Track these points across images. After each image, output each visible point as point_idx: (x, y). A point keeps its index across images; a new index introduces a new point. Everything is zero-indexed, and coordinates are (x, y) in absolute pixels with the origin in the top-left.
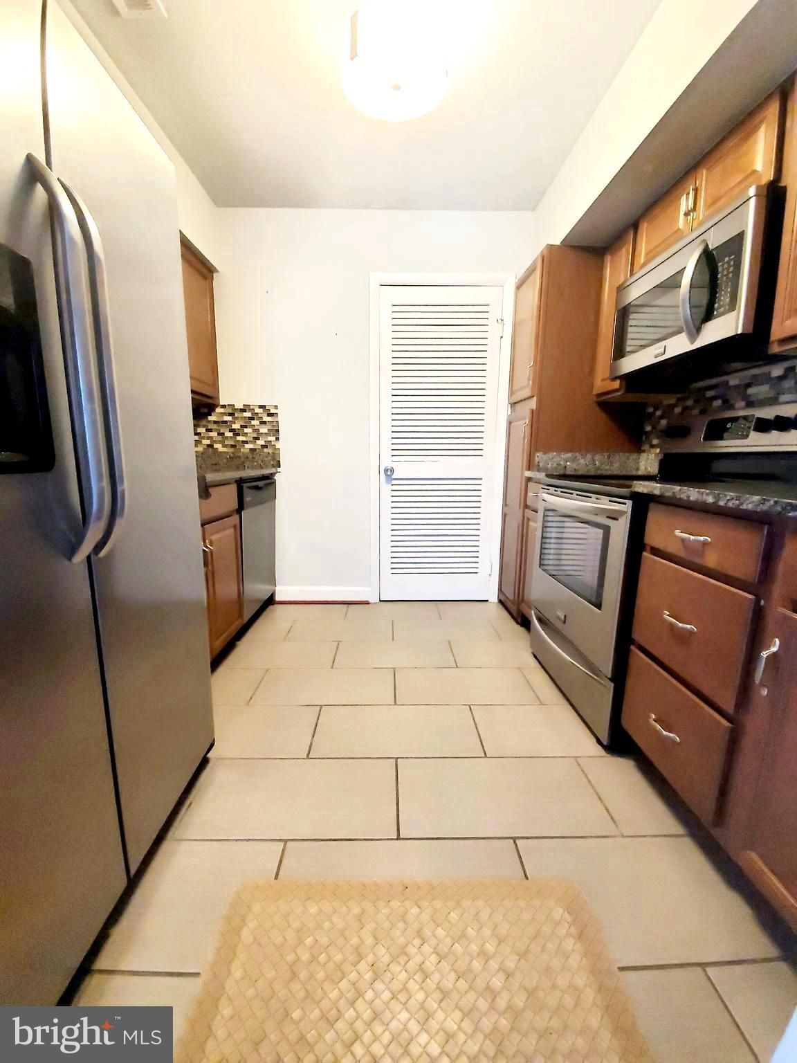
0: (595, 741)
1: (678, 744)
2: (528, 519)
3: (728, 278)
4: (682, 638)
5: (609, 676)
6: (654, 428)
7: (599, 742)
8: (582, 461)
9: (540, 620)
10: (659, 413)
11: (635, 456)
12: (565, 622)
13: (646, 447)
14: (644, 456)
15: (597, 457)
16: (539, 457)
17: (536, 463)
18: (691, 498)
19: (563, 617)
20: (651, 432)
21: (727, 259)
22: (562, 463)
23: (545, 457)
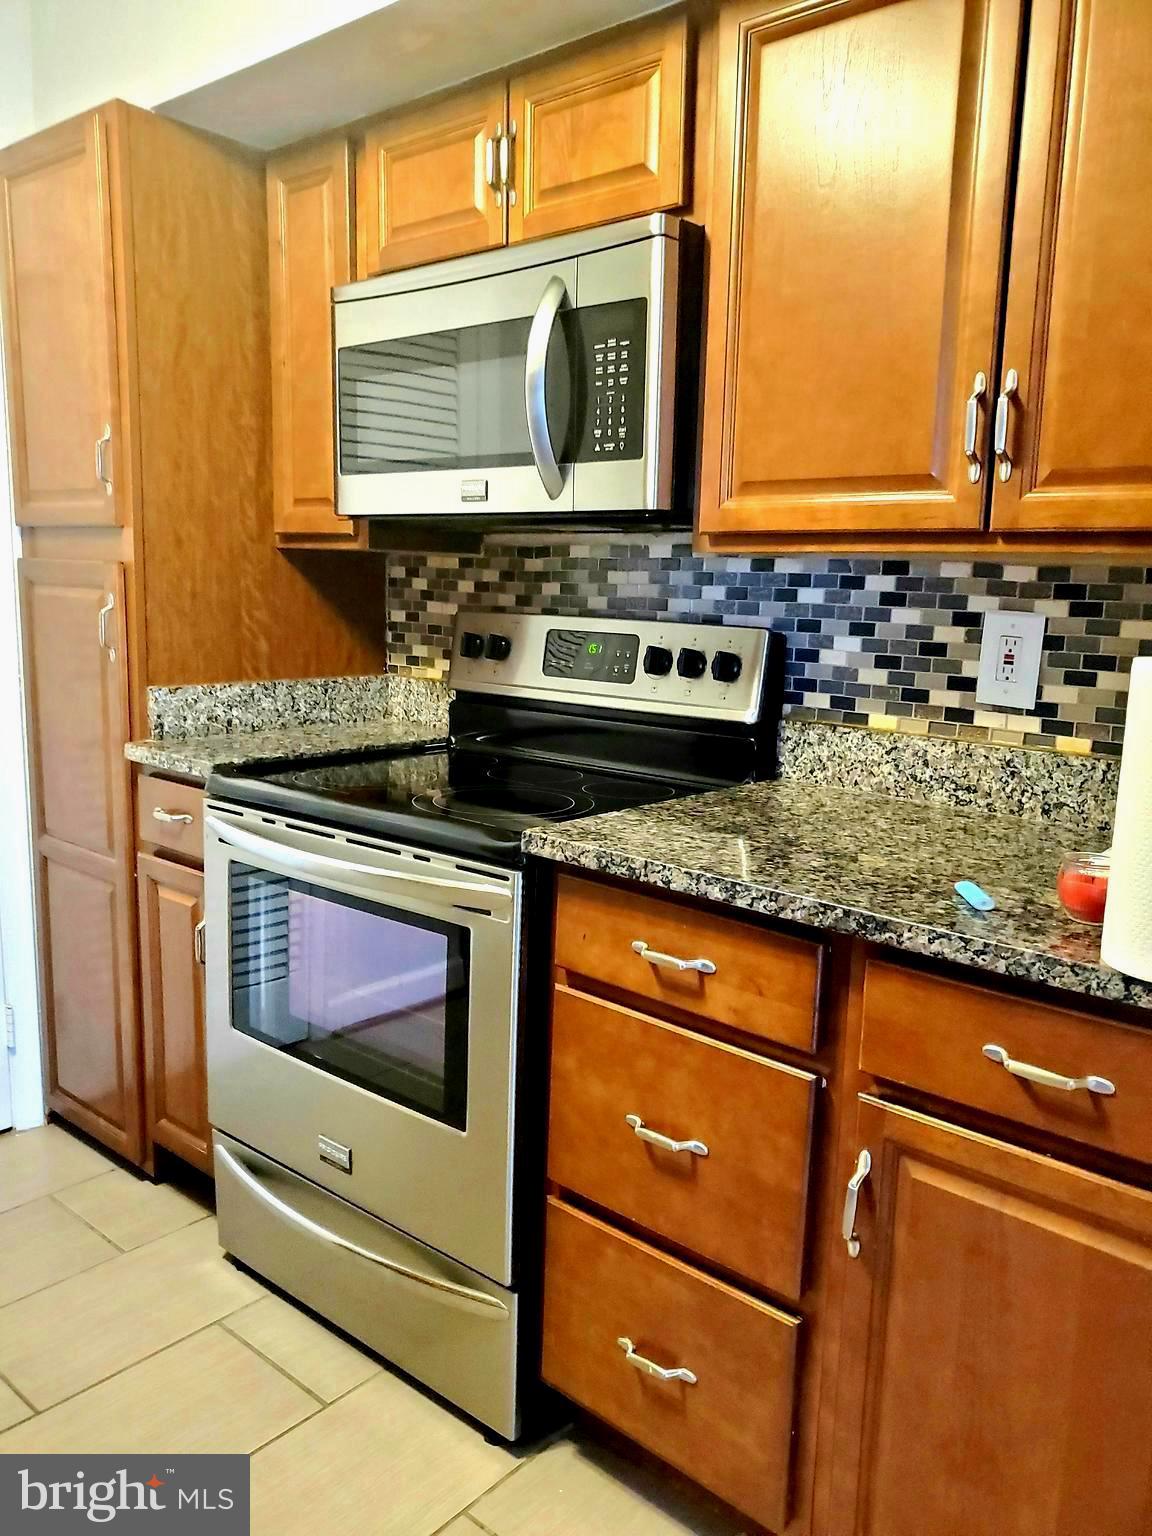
0: (480, 1438)
1: (694, 1385)
2: (154, 883)
3: (617, 381)
4: (681, 1171)
5: (508, 1281)
6: (411, 617)
7: (493, 1438)
8: (266, 703)
9: (254, 1169)
10: (420, 584)
11: (376, 683)
12: (349, 1171)
13: (397, 660)
14: (397, 682)
15: (301, 689)
16: (159, 701)
17: (153, 719)
18: (673, 886)
19: (345, 1158)
20: (406, 627)
21: (612, 343)
22: (219, 711)
23: (175, 700)
